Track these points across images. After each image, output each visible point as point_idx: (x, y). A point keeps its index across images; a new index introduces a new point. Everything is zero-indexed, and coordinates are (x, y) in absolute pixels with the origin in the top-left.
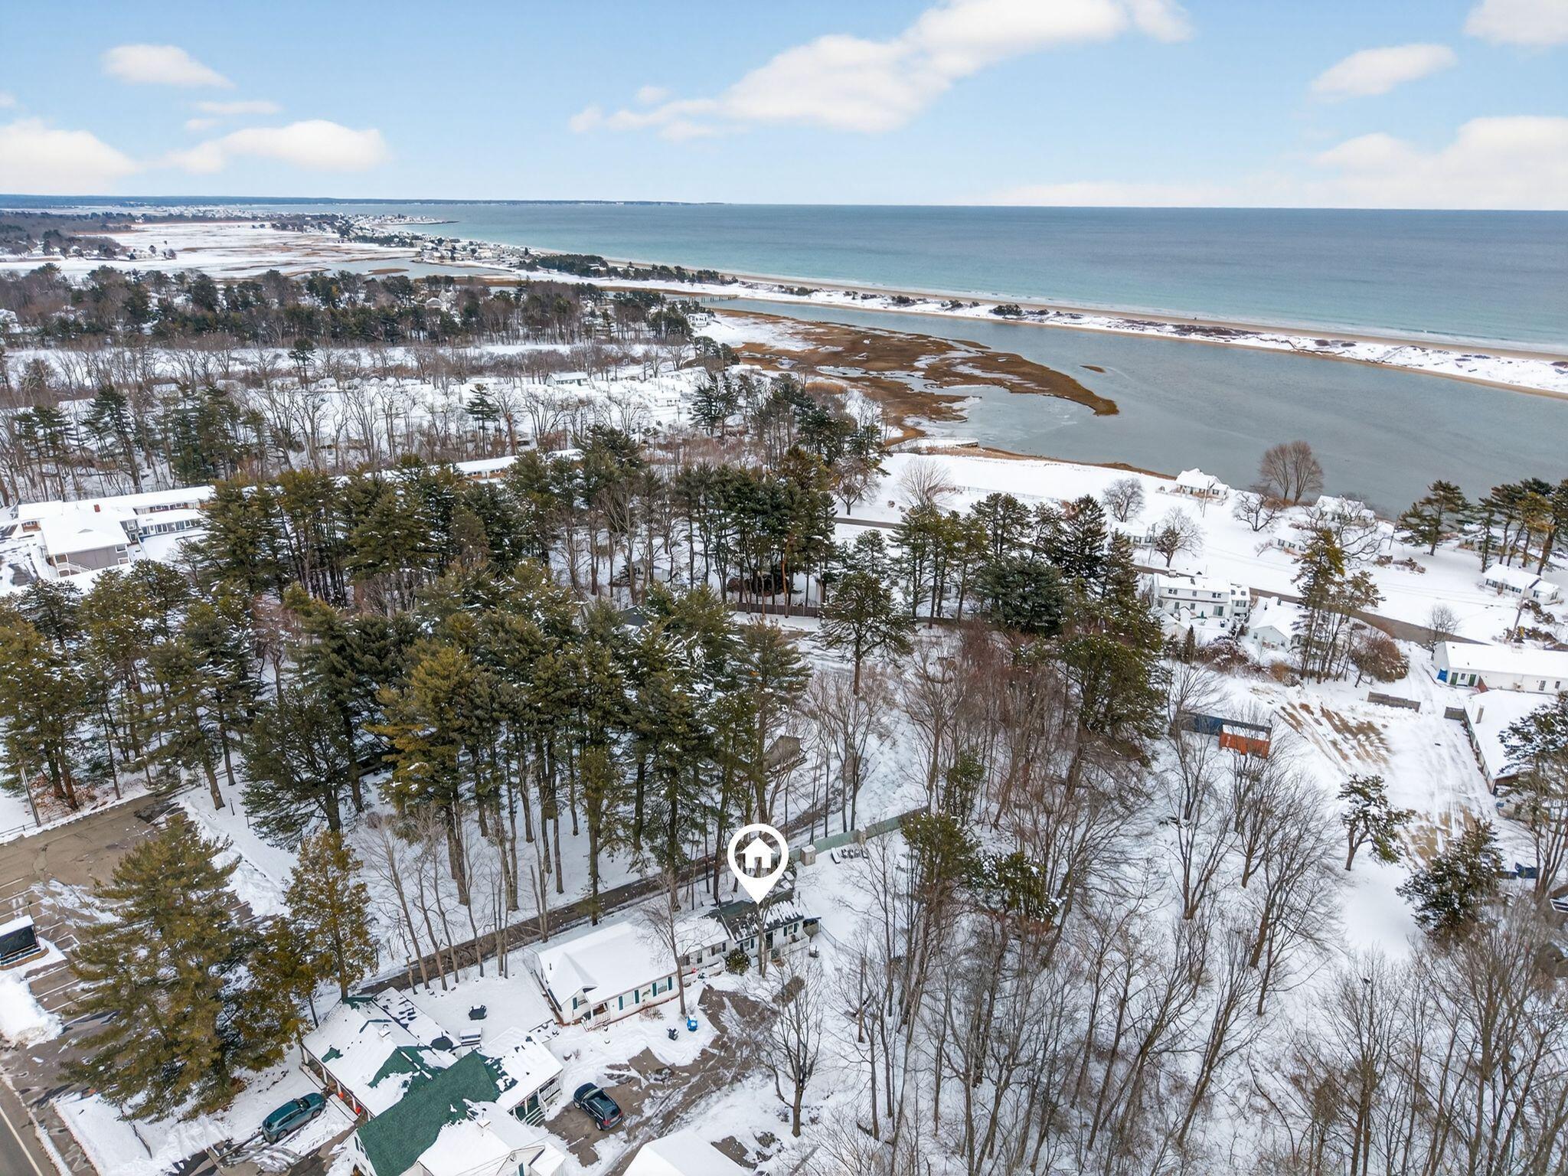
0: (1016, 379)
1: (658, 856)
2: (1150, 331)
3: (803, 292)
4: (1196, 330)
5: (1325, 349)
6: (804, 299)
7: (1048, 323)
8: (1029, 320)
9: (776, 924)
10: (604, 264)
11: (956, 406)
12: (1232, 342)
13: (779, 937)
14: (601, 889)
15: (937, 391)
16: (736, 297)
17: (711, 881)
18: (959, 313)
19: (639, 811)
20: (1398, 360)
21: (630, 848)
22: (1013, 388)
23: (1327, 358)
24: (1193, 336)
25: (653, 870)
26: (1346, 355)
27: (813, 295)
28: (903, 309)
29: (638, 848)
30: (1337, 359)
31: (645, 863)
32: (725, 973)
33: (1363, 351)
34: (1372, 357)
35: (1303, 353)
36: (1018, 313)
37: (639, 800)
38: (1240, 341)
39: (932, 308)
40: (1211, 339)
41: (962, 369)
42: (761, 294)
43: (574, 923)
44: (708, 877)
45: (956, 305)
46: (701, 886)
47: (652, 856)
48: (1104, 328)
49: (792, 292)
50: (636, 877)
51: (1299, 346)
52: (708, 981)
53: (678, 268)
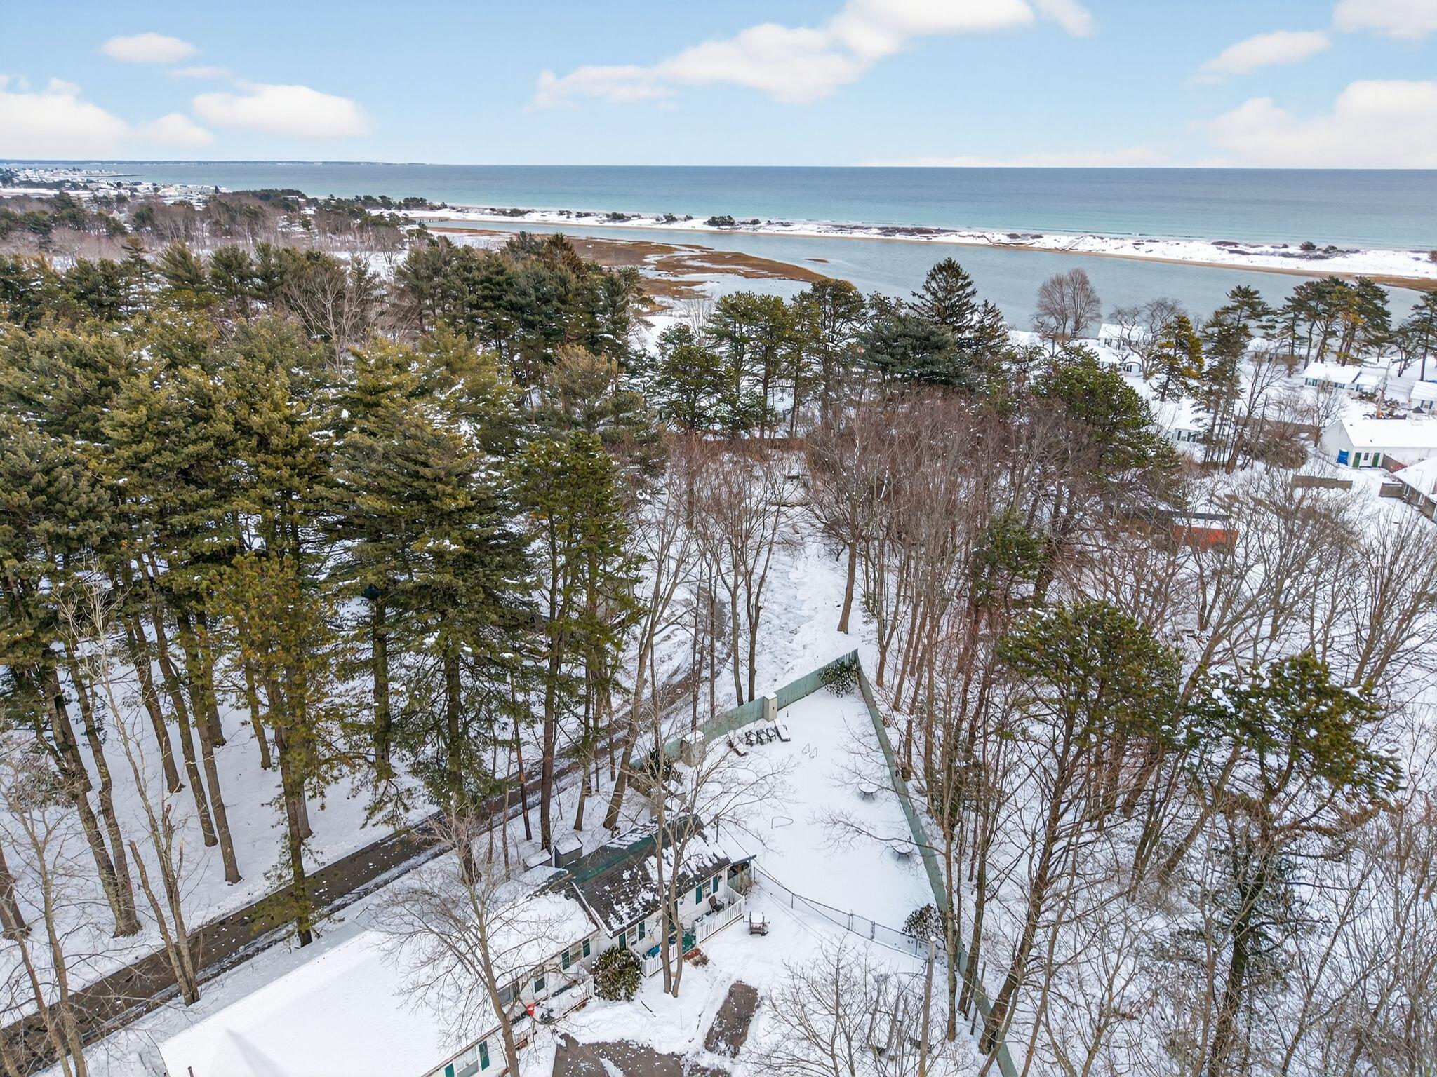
0: (748, 269)
1: (431, 783)
2: (858, 234)
3: (515, 213)
4: (900, 231)
5: (1017, 241)
6: (519, 219)
7: (761, 231)
8: (743, 229)
9: (682, 884)
10: (303, 196)
11: (696, 288)
12: (934, 239)
13: (689, 908)
14: (310, 867)
15: (673, 279)
16: (447, 220)
17: (535, 816)
18: (674, 226)
19: (381, 691)
20: (1083, 247)
21: (365, 773)
22: (747, 276)
23: (1019, 248)
24: (898, 236)
25: (421, 810)
26: (1036, 245)
27: (526, 216)
28: (618, 224)
29: (385, 772)
30: (1029, 249)
31: (402, 799)
32: (594, 1002)
33: (1049, 241)
34: (1059, 246)
35: (998, 246)
36: (732, 224)
37: (378, 665)
38: (941, 238)
39: (647, 222)
40: (913, 238)
41: (690, 263)
42: (472, 216)
43: (262, 941)
44: (525, 808)
45: (670, 219)
46: (516, 828)
47: (417, 783)
48: (814, 233)
49: (504, 213)
50: (385, 831)
51: (994, 240)
52: (562, 1027)
53: (382, 197)
